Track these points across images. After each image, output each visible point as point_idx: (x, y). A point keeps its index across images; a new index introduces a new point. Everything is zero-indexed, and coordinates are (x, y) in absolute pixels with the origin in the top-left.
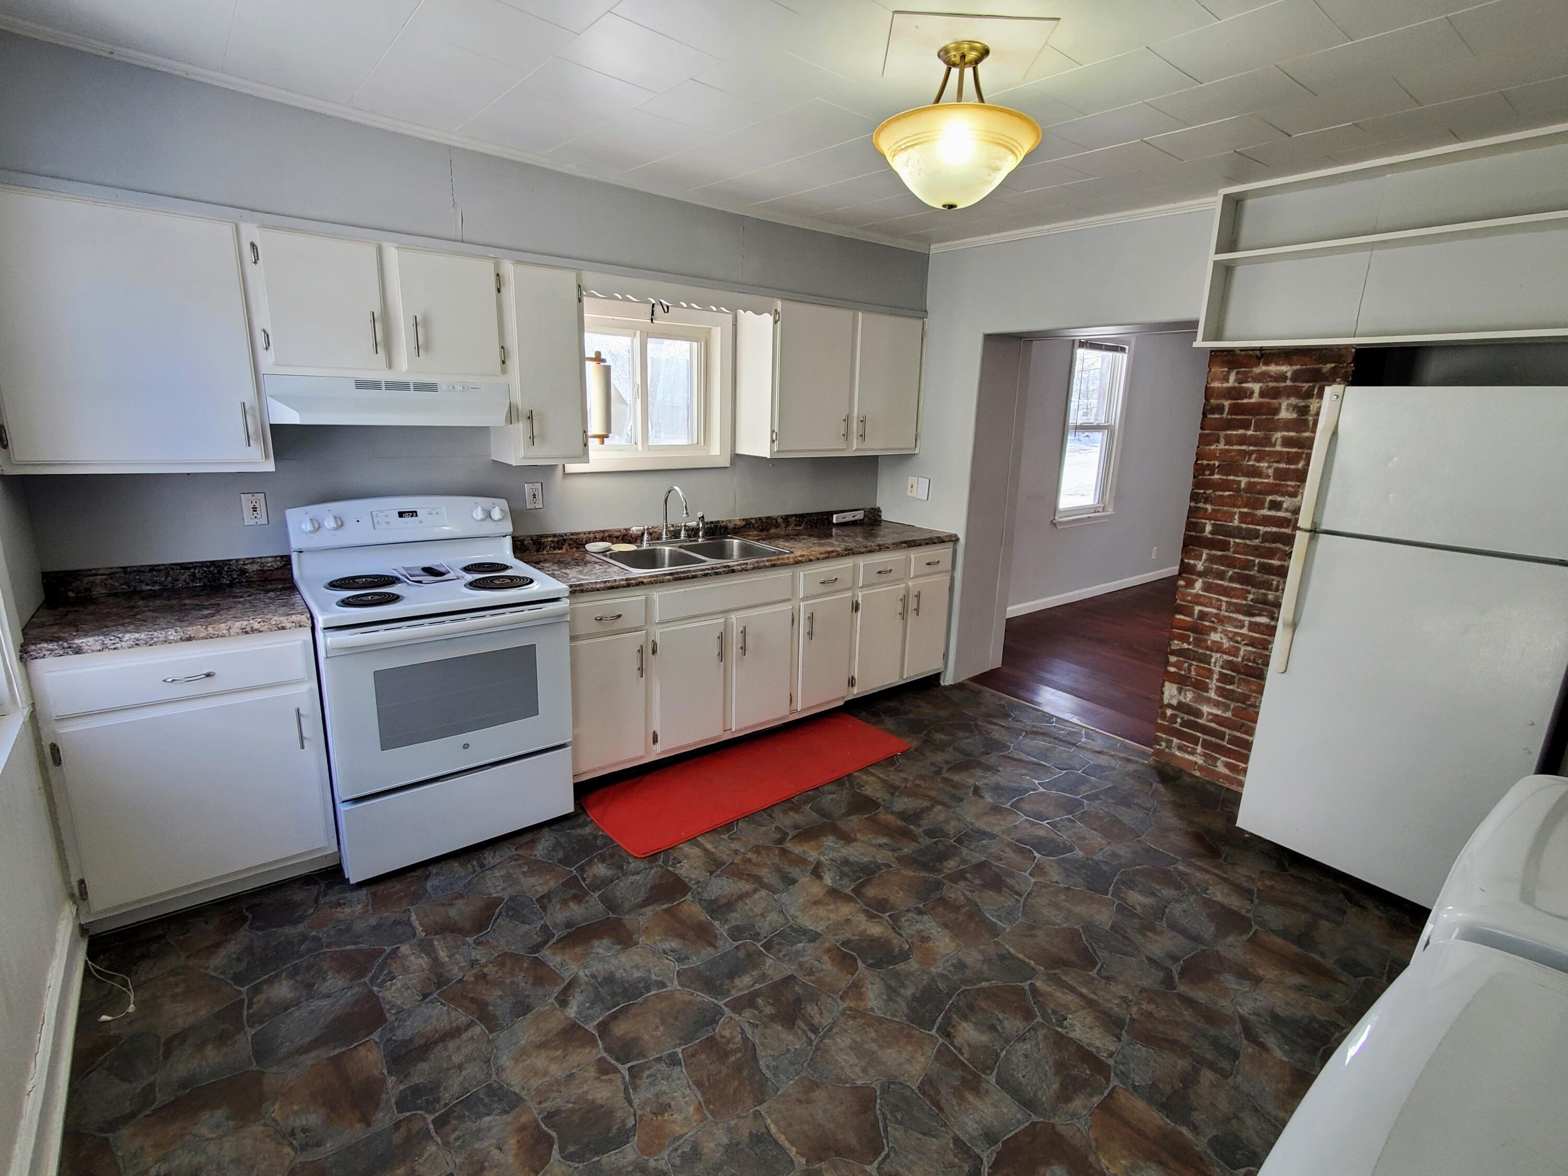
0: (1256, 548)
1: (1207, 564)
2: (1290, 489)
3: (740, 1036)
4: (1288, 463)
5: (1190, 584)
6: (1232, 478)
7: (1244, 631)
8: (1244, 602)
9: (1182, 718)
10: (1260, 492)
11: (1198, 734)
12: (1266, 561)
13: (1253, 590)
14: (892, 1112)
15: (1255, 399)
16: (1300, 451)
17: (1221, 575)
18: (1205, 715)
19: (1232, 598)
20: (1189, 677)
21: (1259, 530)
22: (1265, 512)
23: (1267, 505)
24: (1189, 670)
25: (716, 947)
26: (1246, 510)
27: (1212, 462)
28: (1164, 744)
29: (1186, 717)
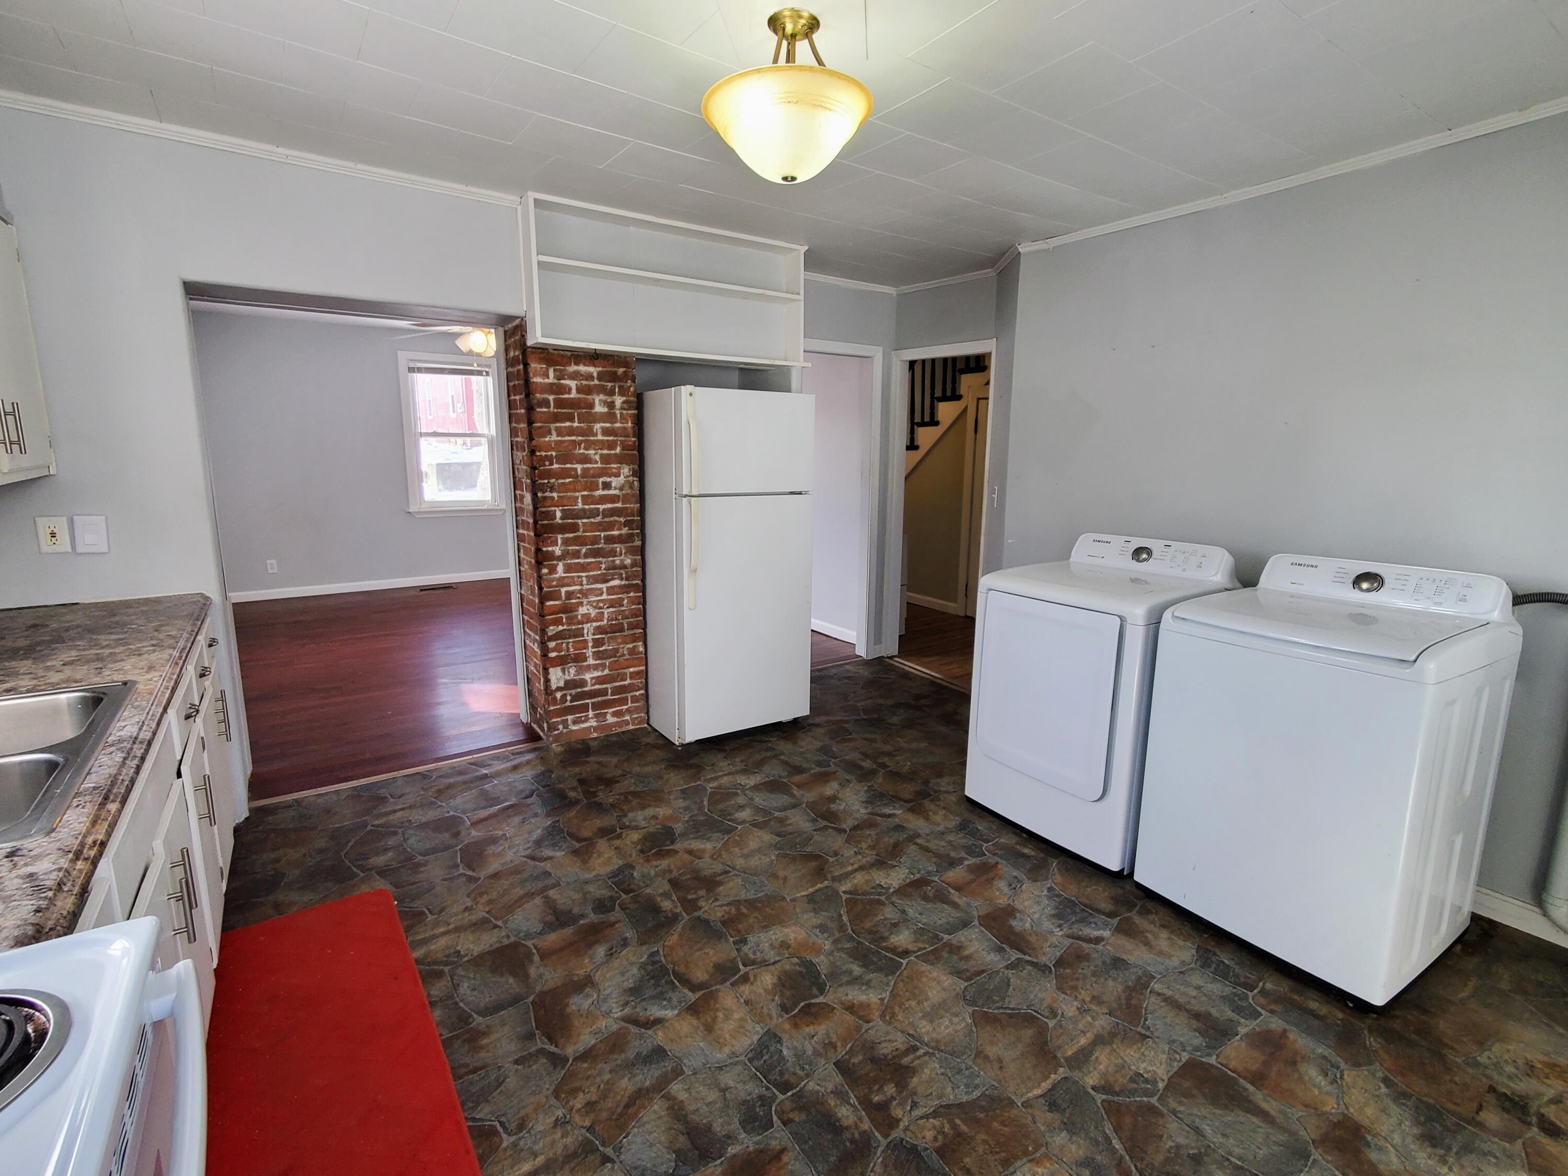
0: (599, 524)
1: (563, 548)
2: (614, 470)
4: (609, 449)
5: (553, 570)
6: (568, 466)
7: (604, 597)
8: (599, 572)
9: (570, 695)
10: (594, 476)
11: (587, 701)
12: (608, 533)
13: (604, 560)
15: (574, 395)
16: (615, 438)
17: (576, 555)
18: (589, 681)
19: (589, 572)
20: (569, 655)
21: (599, 509)
22: (600, 492)
23: (600, 486)
24: (568, 648)
26: (585, 493)
27: (549, 453)
28: (561, 727)
29: (573, 692)
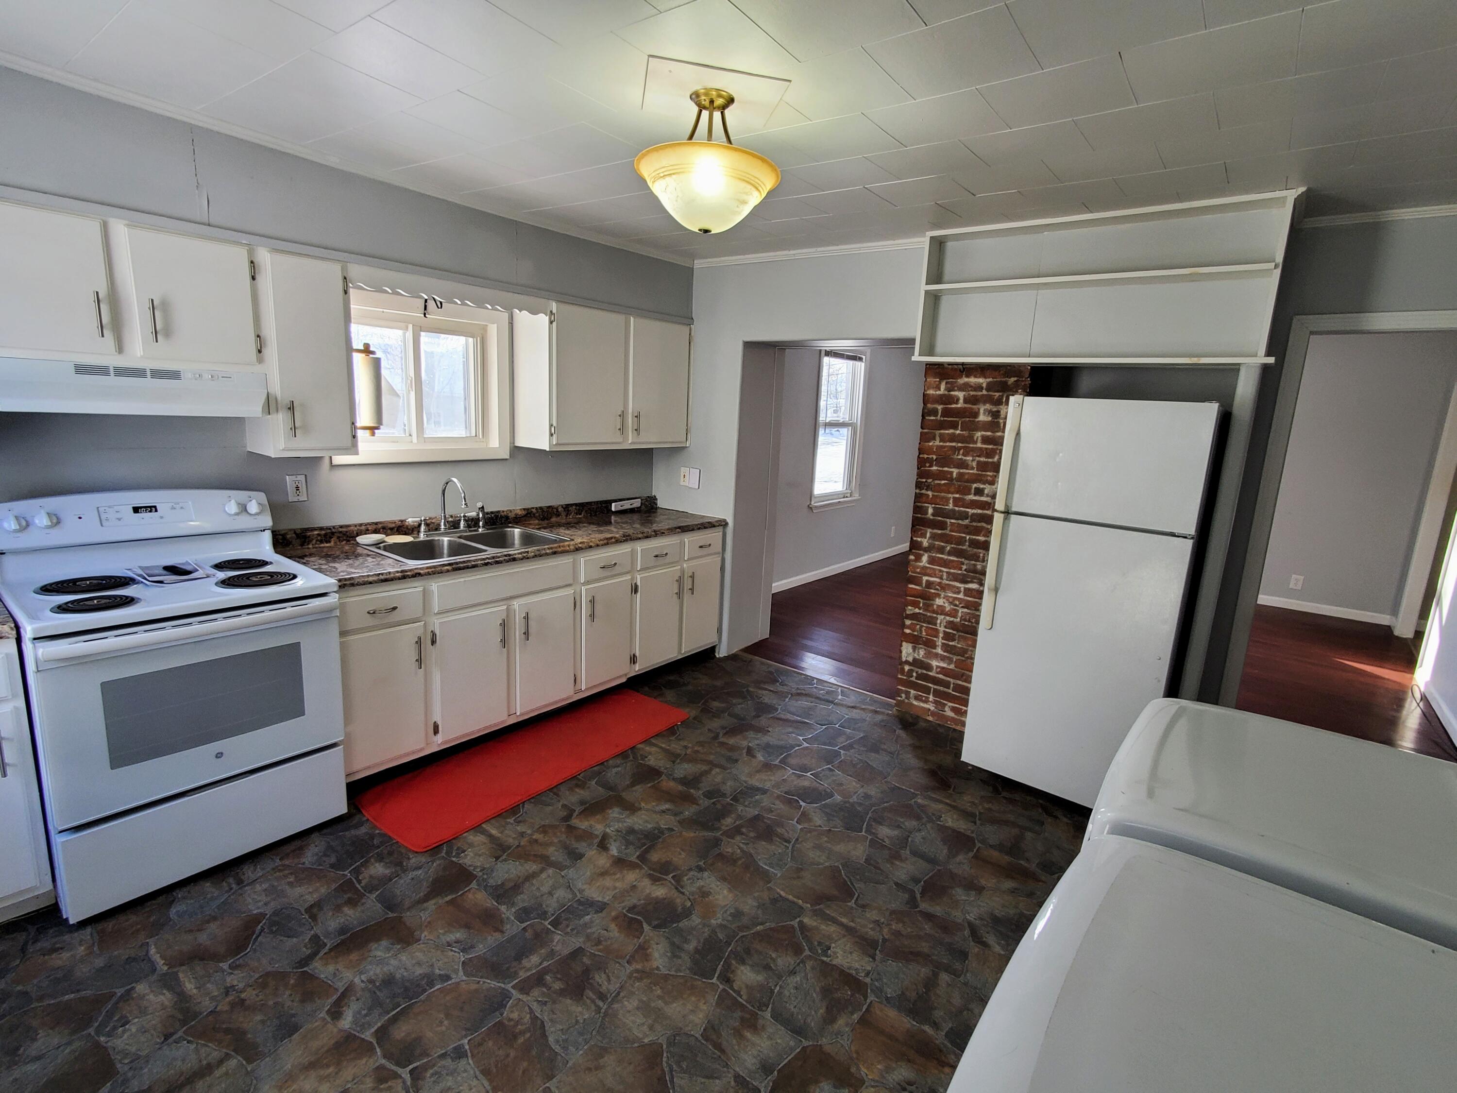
0: (967, 527)
1: (930, 541)
2: (989, 478)
3: (528, 1016)
4: (987, 457)
5: (918, 558)
6: (946, 469)
7: (961, 596)
8: (960, 572)
9: (917, 672)
10: (968, 481)
11: (930, 685)
12: (974, 537)
13: (966, 562)
14: (678, 1063)
15: (961, 404)
16: (995, 447)
17: (941, 550)
18: (935, 668)
19: (950, 568)
20: (921, 637)
21: (968, 512)
22: (971, 497)
23: (973, 491)
24: (921, 630)
25: (502, 932)
26: (957, 496)
27: (930, 456)
28: (903, 695)
29: (920, 671)
